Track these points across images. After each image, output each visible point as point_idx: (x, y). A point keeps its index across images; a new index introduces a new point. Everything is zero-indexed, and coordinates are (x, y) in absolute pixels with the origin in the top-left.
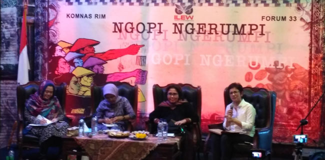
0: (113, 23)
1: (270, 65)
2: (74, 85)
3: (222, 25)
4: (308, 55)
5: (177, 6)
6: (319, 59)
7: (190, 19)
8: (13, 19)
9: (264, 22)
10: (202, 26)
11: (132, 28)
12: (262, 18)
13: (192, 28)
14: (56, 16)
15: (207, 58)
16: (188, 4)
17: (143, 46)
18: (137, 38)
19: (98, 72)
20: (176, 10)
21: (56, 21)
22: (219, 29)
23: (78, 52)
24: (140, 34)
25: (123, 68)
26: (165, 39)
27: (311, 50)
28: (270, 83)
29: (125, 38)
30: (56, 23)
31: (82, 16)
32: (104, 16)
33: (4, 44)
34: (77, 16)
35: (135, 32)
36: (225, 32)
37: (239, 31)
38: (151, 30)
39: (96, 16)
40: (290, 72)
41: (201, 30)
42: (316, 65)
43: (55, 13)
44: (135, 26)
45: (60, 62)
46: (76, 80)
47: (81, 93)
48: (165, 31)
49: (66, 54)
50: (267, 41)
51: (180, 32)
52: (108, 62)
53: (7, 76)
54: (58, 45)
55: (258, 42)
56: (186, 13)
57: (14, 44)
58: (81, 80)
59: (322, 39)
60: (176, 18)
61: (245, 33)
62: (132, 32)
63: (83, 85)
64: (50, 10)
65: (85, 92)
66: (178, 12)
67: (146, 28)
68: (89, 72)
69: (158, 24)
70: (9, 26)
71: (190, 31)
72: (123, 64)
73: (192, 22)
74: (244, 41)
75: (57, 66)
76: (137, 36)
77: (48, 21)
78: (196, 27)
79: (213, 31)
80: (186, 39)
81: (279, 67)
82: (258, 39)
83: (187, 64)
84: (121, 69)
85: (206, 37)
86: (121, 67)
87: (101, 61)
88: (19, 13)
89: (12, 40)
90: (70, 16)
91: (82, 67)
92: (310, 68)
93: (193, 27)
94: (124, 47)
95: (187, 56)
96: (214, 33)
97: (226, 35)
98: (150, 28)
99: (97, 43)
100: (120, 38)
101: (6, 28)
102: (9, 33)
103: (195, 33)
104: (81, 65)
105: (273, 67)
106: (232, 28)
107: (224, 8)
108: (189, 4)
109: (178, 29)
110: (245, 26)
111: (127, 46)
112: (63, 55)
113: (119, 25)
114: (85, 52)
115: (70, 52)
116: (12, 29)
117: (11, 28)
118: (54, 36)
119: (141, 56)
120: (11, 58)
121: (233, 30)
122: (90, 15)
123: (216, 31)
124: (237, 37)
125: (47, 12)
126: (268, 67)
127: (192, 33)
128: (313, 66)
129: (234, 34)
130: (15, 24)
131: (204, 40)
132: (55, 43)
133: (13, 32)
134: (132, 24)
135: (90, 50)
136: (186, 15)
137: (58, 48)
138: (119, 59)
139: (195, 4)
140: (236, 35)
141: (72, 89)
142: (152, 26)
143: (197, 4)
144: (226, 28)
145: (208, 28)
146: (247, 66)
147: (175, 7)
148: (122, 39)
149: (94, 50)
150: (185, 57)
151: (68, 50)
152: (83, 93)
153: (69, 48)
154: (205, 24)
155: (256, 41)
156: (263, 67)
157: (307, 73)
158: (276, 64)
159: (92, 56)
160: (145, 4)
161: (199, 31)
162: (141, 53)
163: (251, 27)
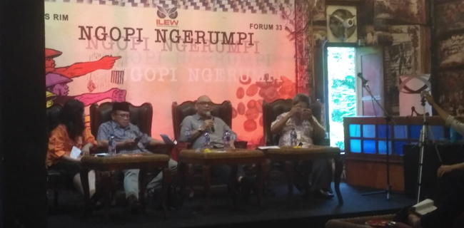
0: (79, 27)
1: (261, 79)
3: (211, 33)
4: (294, 67)
5: (159, 7)
6: (304, 71)
7: (174, 24)
9: (253, 30)
10: (188, 33)
11: (105, 35)
12: (251, 27)
15: (195, 72)
16: (171, 6)
17: (120, 57)
18: (111, 48)
19: (60, 94)
20: (158, 12)
22: (207, 37)
24: (116, 42)
26: (146, 49)
27: (296, 61)
28: (262, 98)
29: (96, 47)
32: (66, 18)
35: (108, 39)
36: (213, 41)
37: (228, 40)
38: (129, 37)
39: (56, 17)
40: (278, 86)
41: (187, 38)
42: (301, 77)
44: (108, 31)
48: (146, 39)
50: (257, 52)
51: (164, 40)
52: (74, 79)
55: (247, 52)
56: (170, 17)
59: (306, 50)
61: (234, 42)
62: (104, 39)
66: (161, 15)
67: (122, 35)
69: (137, 29)
71: (176, 39)
73: (177, 29)
74: (234, 51)
76: (112, 44)
78: (183, 36)
79: (200, 40)
80: (171, 49)
81: (269, 80)
82: (248, 50)
83: (173, 79)
85: (193, 47)
87: (64, 79)
92: (297, 80)
95: (174, 70)
96: (202, 42)
97: (215, 45)
98: (127, 35)
99: (58, 54)
100: (89, 47)
103: (181, 41)
105: (263, 81)
106: (221, 36)
107: (211, 13)
108: (173, 6)
109: (161, 37)
110: (234, 35)
113: (87, 30)
119: (117, 72)
121: (222, 39)
123: (204, 40)
124: (226, 46)
126: (258, 81)
127: (178, 41)
128: (299, 78)
129: (223, 43)
131: (191, 50)
134: (104, 28)
136: (170, 19)
139: (179, 6)
142: (130, 32)
143: (182, 6)
144: (214, 36)
145: (195, 36)
146: (238, 81)
147: (156, 9)
148: (91, 48)
149: (53, 63)
150: (171, 72)
154: (191, 32)
155: (246, 52)
156: (253, 82)
157: (294, 86)
158: (266, 77)
159: (50, 72)
160: (119, 3)
161: (186, 39)
162: (117, 67)
163: (240, 36)
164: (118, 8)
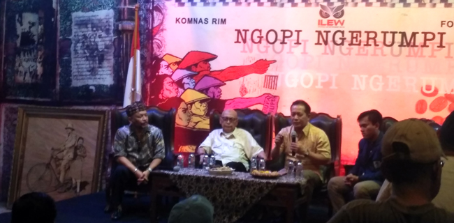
0: (236, 30)
1: (452, 90)
2: (182, 113)
3: (385, 33)
5: (322, 6)
7: (339, 25)
8: (109, 26)
9: (445, 29)
10: (355, 34)
11: (261, 38)
12: (442, 24)
13: (341, 37)
14: (163, 20)
15: (361, 79)
16: (337, 4)
17: (275, 61)
18: (266, 51)
19: (214, 96)
20: (321, 12)
21: (161, 28)
22: (380, 38)
23: (188, 68)
24: (271, 45)
25: (246, 92)
29: (251, 51)
30: (162, 30)
31: (195, 21)
32: (223, 21)
33: (97, 58)
34: (190, 21)
35: (264, 42)
36: (387, 43)
37: (408, 41)
38: (286, 40)
39: (214, 21)
41: (354, 40)
43: (161, 17)
44: (264, 34)
45: (165, 82)
46: (186, 107)
47: (191, 125)
48: (305, 41)
49: (173, 72)
50: (449, 56)
51: (326, 43)
52: (227, 83)
53: (99, 100)
54: (163, 60)
55: (435, 57)
56: (335, 16)
57: (109, 58)
58: (191, 107)
60: (320, 23)
61: (416, 44)
62: (260, 42)
63: (194, 114)
64: (155, 13)
65: (197, 123)
66: (323, 14)
67: (278, 38)
68: (202, 96)
69: (296, 31)
70: (103, 34)
71: (339, 42)
72: (246, 86)
73: (342, 29)
74: (416, 55)
75: (162, 88)
76: (267, 47)
77: (153, 28)
78: (348, 36)
79: (371, 42)
80: (332, 53)
82: (436, 53)
83: (333, 87)
84: (244, 93)
85: (361, 50)
86: (244, 90)
87: (218, 82)
88: (117, 17)
89: (107, 52)
90: (180, 20)
91: (194, 89)
93: (343, 36)
94: (248, 63)
95: (334, 76)
96: (373, 44)
97: (390, 48)
98: (284, 37)
99: (214, 57)
100: (244, 51)
101: (100, 37)
102: (103, 43)
103: (346, 44)
104: (193, 87)
106: (398, 37)
107: (387, 9)
108: (339, 4)
109: (322, 38)
110: (417, 35)
111: (253, 62)
112: (169, 74)
113: (243, 33)
114: (198, 69)
115: (177, 68)
116: (107, 39)
117: (106, 37)
118: (159, 47)
119: (270, 76)
120: (104, 76)
121: (400, 40)
122: (206, 20)
123: (375, 42)
124: (405, 50)
125: (151, 16)
126: (449, 92)
127: (342, 44)
129: (401, 45)
130: (111, 31)
131: (359, 54)
132: (160, 57)
133: (108, 43)
134: (260, 31)
135: (205, 66)
136: (334, 19)
137: (163, 63)
138: (241, 79)
139: (347, 3)
140: (403, 48)
141: (180, 118)
142: (288, 34)
143: (350, 4)
144: (389, 37)
145: (364, 38)
146: (418, 92)
147: (319, 8)
148: (246, 52)
149: (209, 67)
150: (331, 78)
151: (176, 66)
152: (193, 124)
153: (177, 63)
154: (360, 32)
155: (433, 56)
156: (441, 93)
159: (206, 75)
160: (278, 4)
161: (352, 41)
162: (271, 71)
163: (425, 37)
164: (276, 9)
